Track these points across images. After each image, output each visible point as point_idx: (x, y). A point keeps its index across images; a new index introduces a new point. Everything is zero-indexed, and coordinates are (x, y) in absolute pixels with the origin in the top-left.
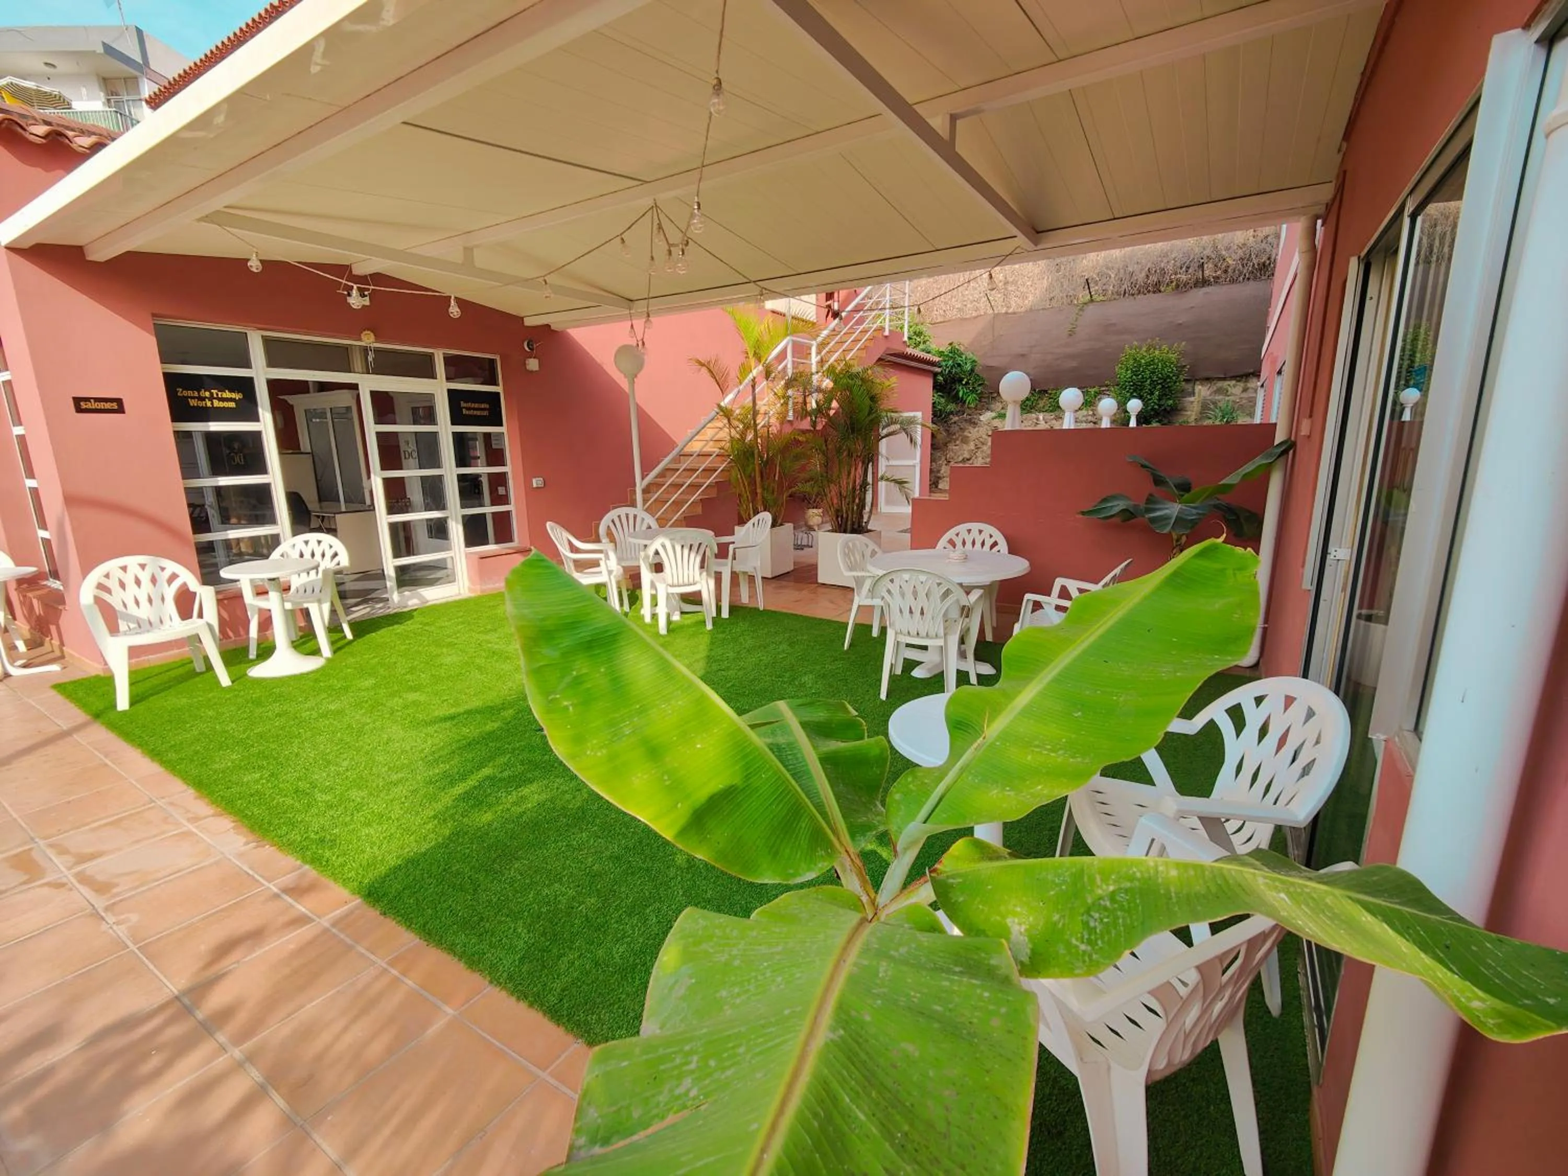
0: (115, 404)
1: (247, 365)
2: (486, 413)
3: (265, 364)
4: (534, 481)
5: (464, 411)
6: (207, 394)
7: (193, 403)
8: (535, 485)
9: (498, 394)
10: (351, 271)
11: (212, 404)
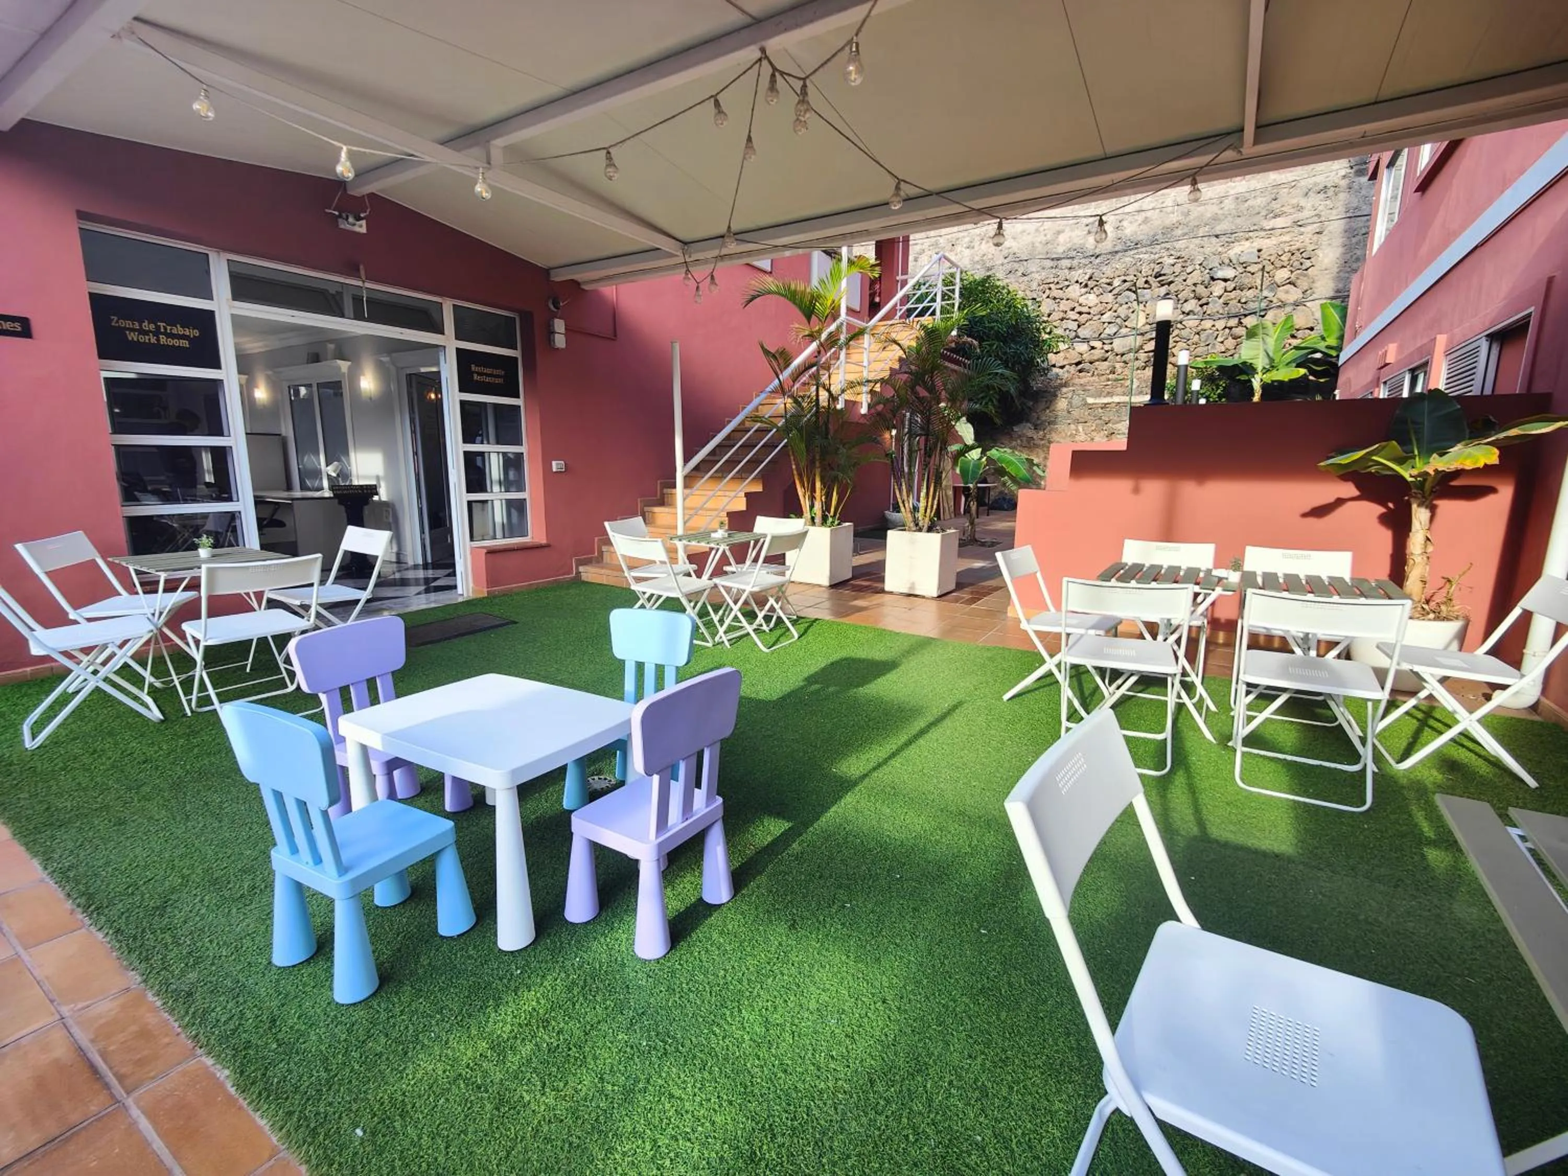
0: (17, 325)
1: (208, 295)
2: (500, 381)
3: (230, 296)
4: (554, 463)
5: (476, 377)
6: (152, 327)
7: (132, 336)
8: (554, 470)
9: (516, 359)
10: (345, 190)
11: (158, 340)
